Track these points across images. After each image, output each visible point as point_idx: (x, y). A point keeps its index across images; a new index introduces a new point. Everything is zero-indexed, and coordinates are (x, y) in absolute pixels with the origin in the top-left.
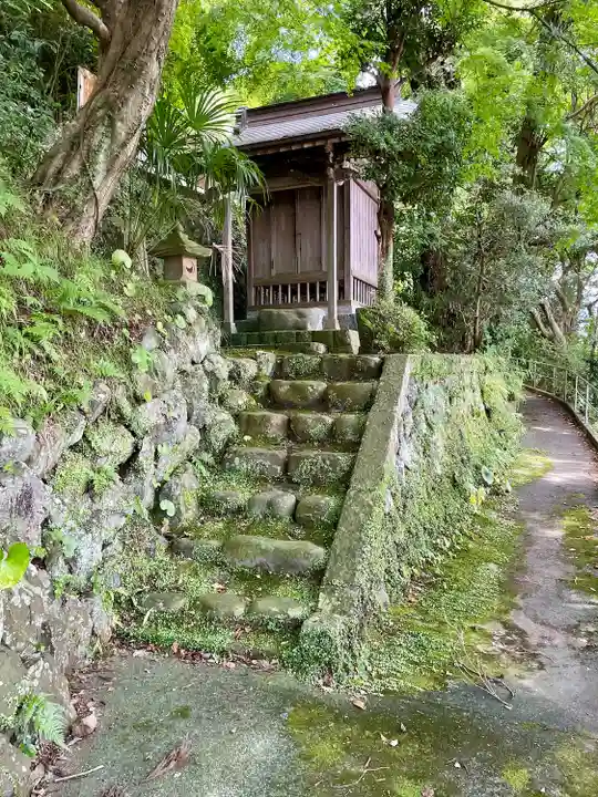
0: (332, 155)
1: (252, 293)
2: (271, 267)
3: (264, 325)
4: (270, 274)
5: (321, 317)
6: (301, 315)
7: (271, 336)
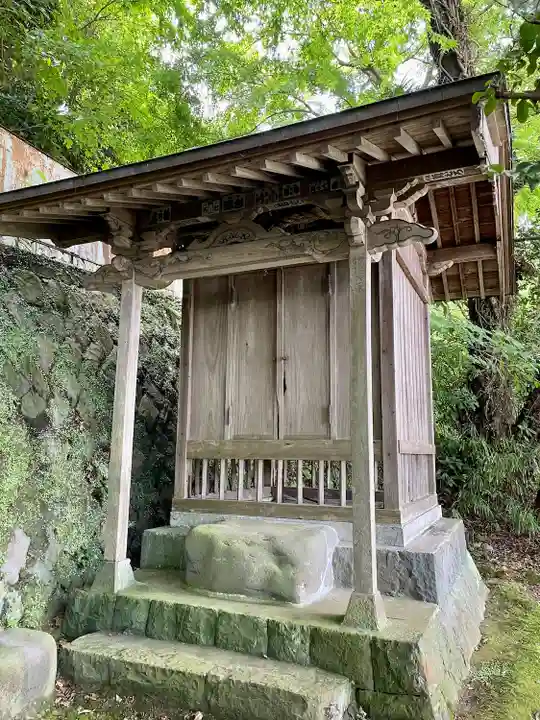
0: (361, 191)
1: (184, 471)
2: (226, 420)
3: (195, 572)
4: (222, 436)
5: (331, 551)
6: (281, 557)
7: (206, 616)
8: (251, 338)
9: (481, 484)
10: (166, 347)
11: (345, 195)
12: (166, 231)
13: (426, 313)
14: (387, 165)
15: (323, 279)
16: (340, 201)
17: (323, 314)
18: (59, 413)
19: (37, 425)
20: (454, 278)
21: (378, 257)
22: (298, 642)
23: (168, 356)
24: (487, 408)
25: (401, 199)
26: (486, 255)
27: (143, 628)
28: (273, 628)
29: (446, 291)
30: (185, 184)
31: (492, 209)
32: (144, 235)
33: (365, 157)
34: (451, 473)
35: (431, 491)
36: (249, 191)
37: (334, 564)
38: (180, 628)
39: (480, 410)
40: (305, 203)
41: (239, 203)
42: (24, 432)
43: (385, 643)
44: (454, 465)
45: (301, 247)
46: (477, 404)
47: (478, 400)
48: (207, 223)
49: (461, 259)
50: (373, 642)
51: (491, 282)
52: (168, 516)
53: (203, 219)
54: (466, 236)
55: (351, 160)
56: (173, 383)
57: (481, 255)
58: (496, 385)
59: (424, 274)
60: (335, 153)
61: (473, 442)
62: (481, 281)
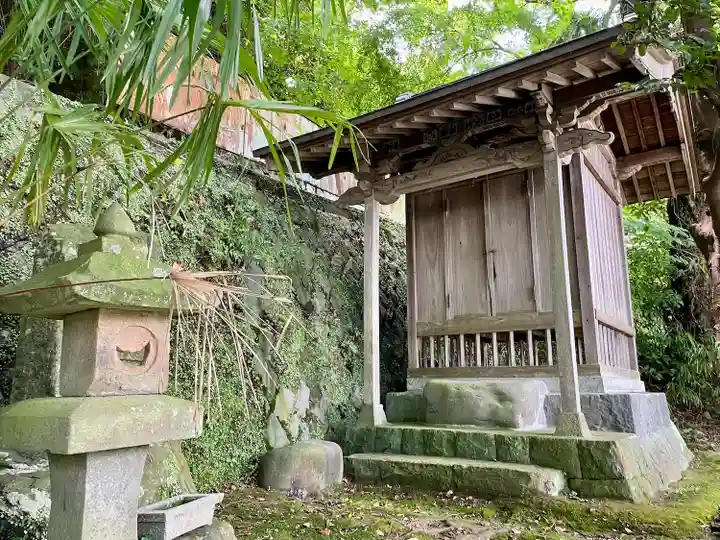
2: (446, 302)
3: (434, 412)
4: (445, 317)
5: (542, 397)
6: (502, 396)
7: (446, 437)
8: (464, 238)
9: (690, 376)
10: (387, 260)
11: (537, 114)
12: (397, 158)
13: (619, 213)
14: (571, 88)
15: (523, 183)
16: (533, 120)
17: (524, 213)
18: (319, 303)
19: (307, 310)
20: (645, 181)
21: (567, 160)
22: (520, 448)
23: (389, 267)
24: (692, 307)
25: (584, 113)
26: (672, 157)
27: (399, 448)
28: (499, 440)
29: (638, 193)
30: (416, 119)
31: (672, 115)
32: (380, 163)
33: (551, 85)
34: (659, 368)
35: (633, 368)
36: (460, 121)
37: (545, 408)
38: (428, 446)
39: (685, 309)
40: (505, 124)
41: (453, 131)
42: (300, 313)
43: (588, 443)
44: (661, 360)
45: (505, 158)
46: (682, 303)
47: (683, 299)
48: (428, 148)
49: (648, 163)
50: (579, 444)
51: (681, 181)
52: (405, 382)
53: (424, 146)
54: (653, 141)
55: (540, 89)
56: (395, 288)
57: (666, 158)
58: (700, 283)
59: (615, 178)
60: (528, 85)
61: (679, 338)
62: (671, 181)
